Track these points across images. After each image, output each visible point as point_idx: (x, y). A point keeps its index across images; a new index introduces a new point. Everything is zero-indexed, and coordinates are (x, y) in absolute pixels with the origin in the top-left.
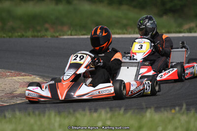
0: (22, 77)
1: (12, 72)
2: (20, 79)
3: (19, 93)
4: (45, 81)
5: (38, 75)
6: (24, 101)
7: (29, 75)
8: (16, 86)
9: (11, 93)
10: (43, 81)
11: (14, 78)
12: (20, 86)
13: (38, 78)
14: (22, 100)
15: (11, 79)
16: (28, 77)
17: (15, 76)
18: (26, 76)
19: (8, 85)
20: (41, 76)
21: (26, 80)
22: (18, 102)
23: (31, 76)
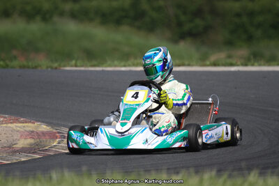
0: (21, 124)
1: (6, 118)
2: (20, 127)
3: (21, 146)
4: (54, 131)
5: (43, 122)
6: (30, 158)
7: (30, 122)
8: (15, 138)
9: (10, 147)
10: (51, 129)
11: (9, 125)
12: (21, 136)
13: (45, 126)
14: (27, 156)
15: (6, 127)
16: (30, 124)
17: (11, 123)
18: (26, 122)
19: (3, 135)
20: (48, 124)
21: (28, 129)
22: (23, 160)
23: (34, 123)
